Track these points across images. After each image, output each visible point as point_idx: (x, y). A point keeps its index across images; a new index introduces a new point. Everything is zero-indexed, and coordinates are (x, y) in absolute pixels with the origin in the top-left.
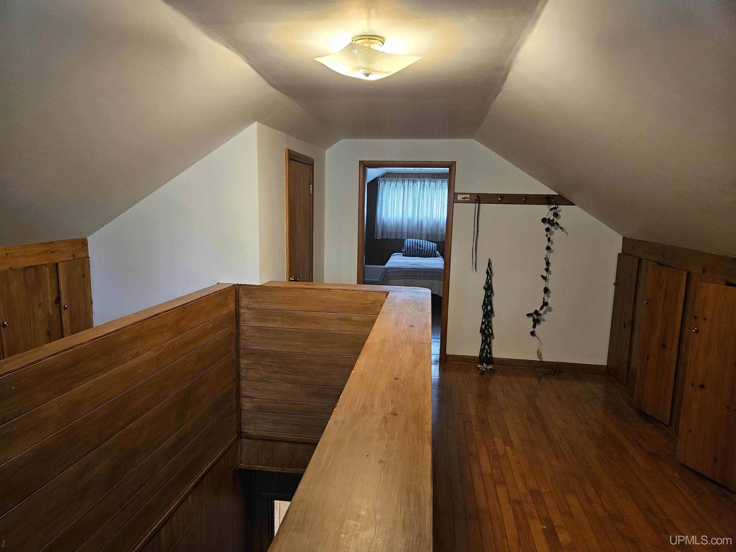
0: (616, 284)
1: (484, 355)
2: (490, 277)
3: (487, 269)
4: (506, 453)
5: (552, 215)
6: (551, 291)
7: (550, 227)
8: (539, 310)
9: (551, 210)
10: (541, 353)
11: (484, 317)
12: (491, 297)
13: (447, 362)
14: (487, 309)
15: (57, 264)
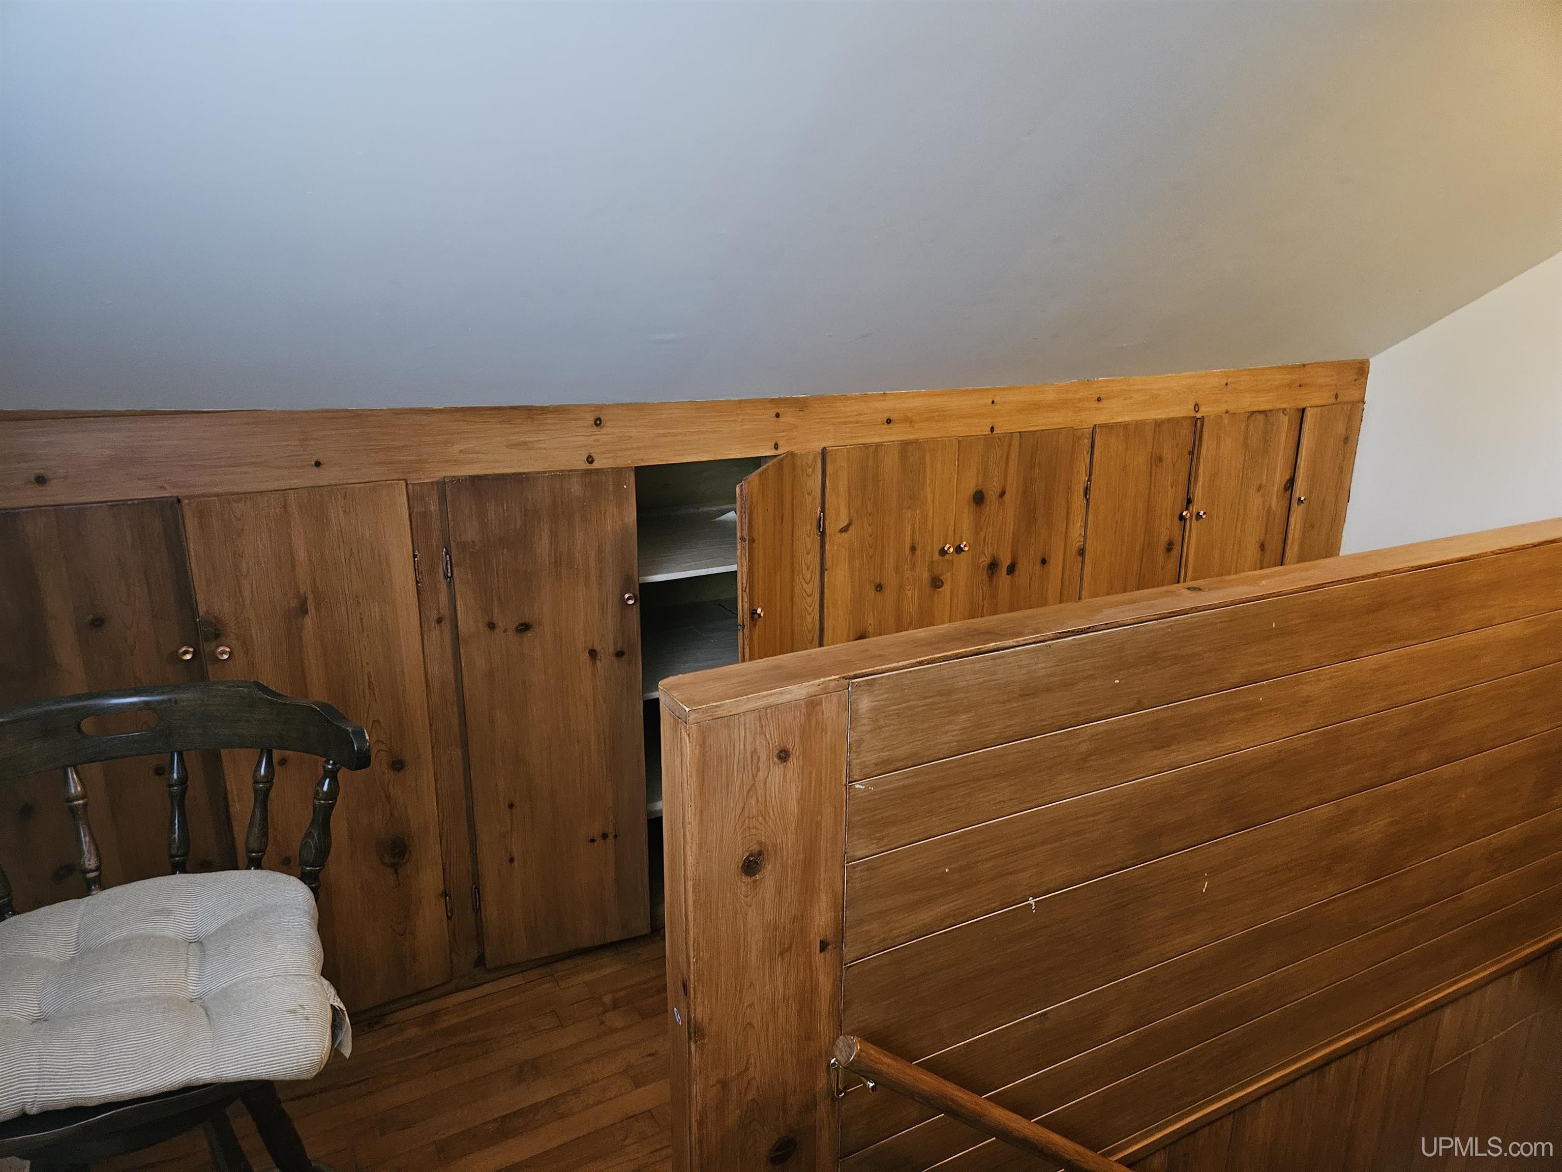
15: (1303, 410)
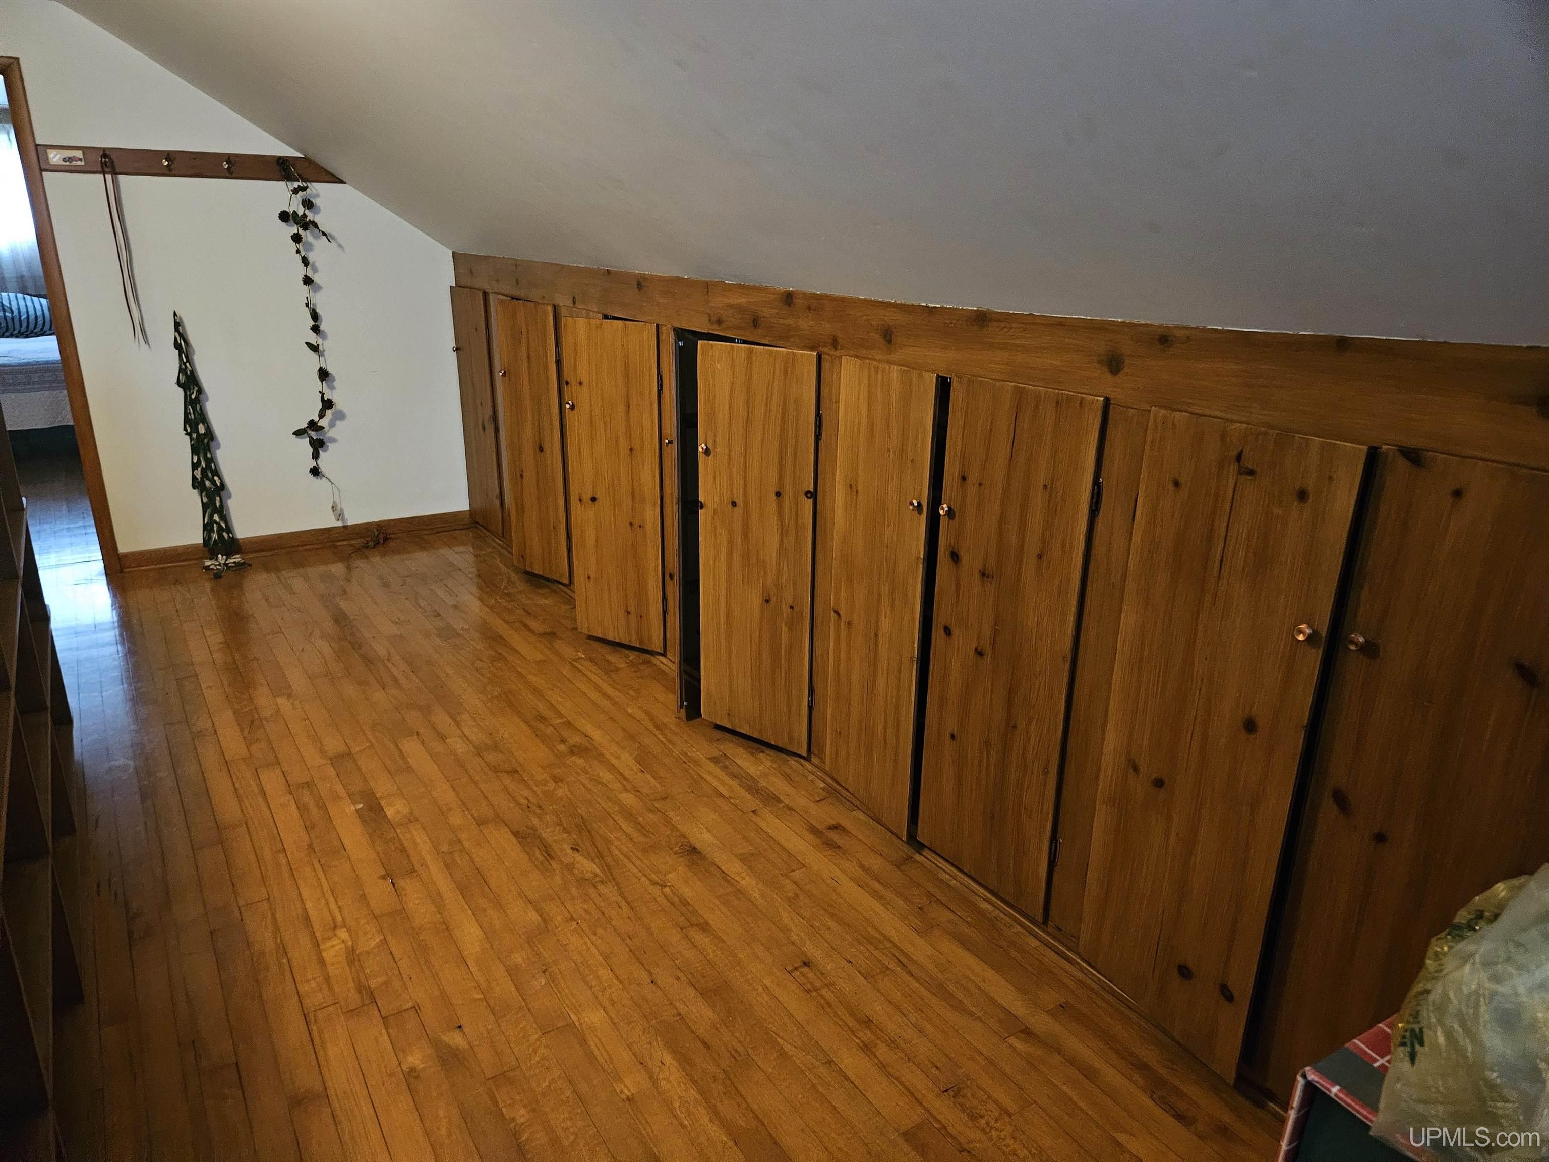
0: (457, 349)
1: (215, 536)
2: (187, 357)
3: (176, 338)
4: (278, 711)
5: (301, 206)
6: (334, 375)
7: (301, 231)
8: (316, 419)
9: (295, 191)
10: (342, 510)
11: (195, 450)
12: (199, 403)
13: (125, 570)
14: (197, 431)
